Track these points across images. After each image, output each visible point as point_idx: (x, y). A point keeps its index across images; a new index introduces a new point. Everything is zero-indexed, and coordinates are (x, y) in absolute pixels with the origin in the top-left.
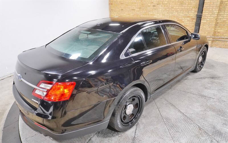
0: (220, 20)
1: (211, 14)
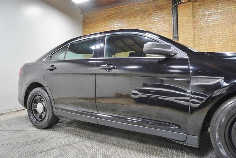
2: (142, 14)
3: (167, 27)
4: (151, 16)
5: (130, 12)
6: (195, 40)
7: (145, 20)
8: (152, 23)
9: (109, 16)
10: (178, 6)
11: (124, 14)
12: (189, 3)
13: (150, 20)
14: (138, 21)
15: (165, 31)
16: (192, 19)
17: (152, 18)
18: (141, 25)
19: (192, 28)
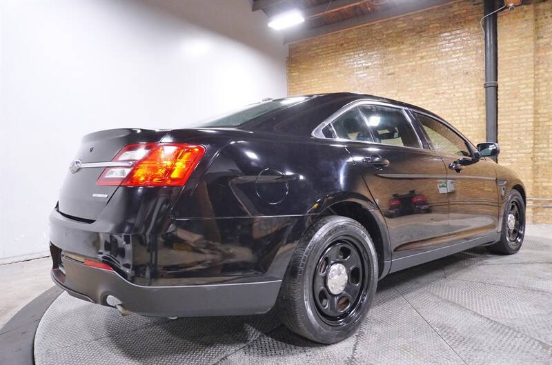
0: (543, 160)
1: (518, 147)
2: (415, 37)
3: (471, 64)
4: (435, 41)
5: (387, 35)
6: (539, 91)
7: (422, 50)
8: (437, 56)
9: (342, 45)
10: (499, 14)
11: (374, 39)
12: (525, 7)
13: (432, 49)
14: (406, 54)
15: (467, 73)
16: (533, 42)
17: (436, 46)
18: (412, 62)
19: (532, 63)
